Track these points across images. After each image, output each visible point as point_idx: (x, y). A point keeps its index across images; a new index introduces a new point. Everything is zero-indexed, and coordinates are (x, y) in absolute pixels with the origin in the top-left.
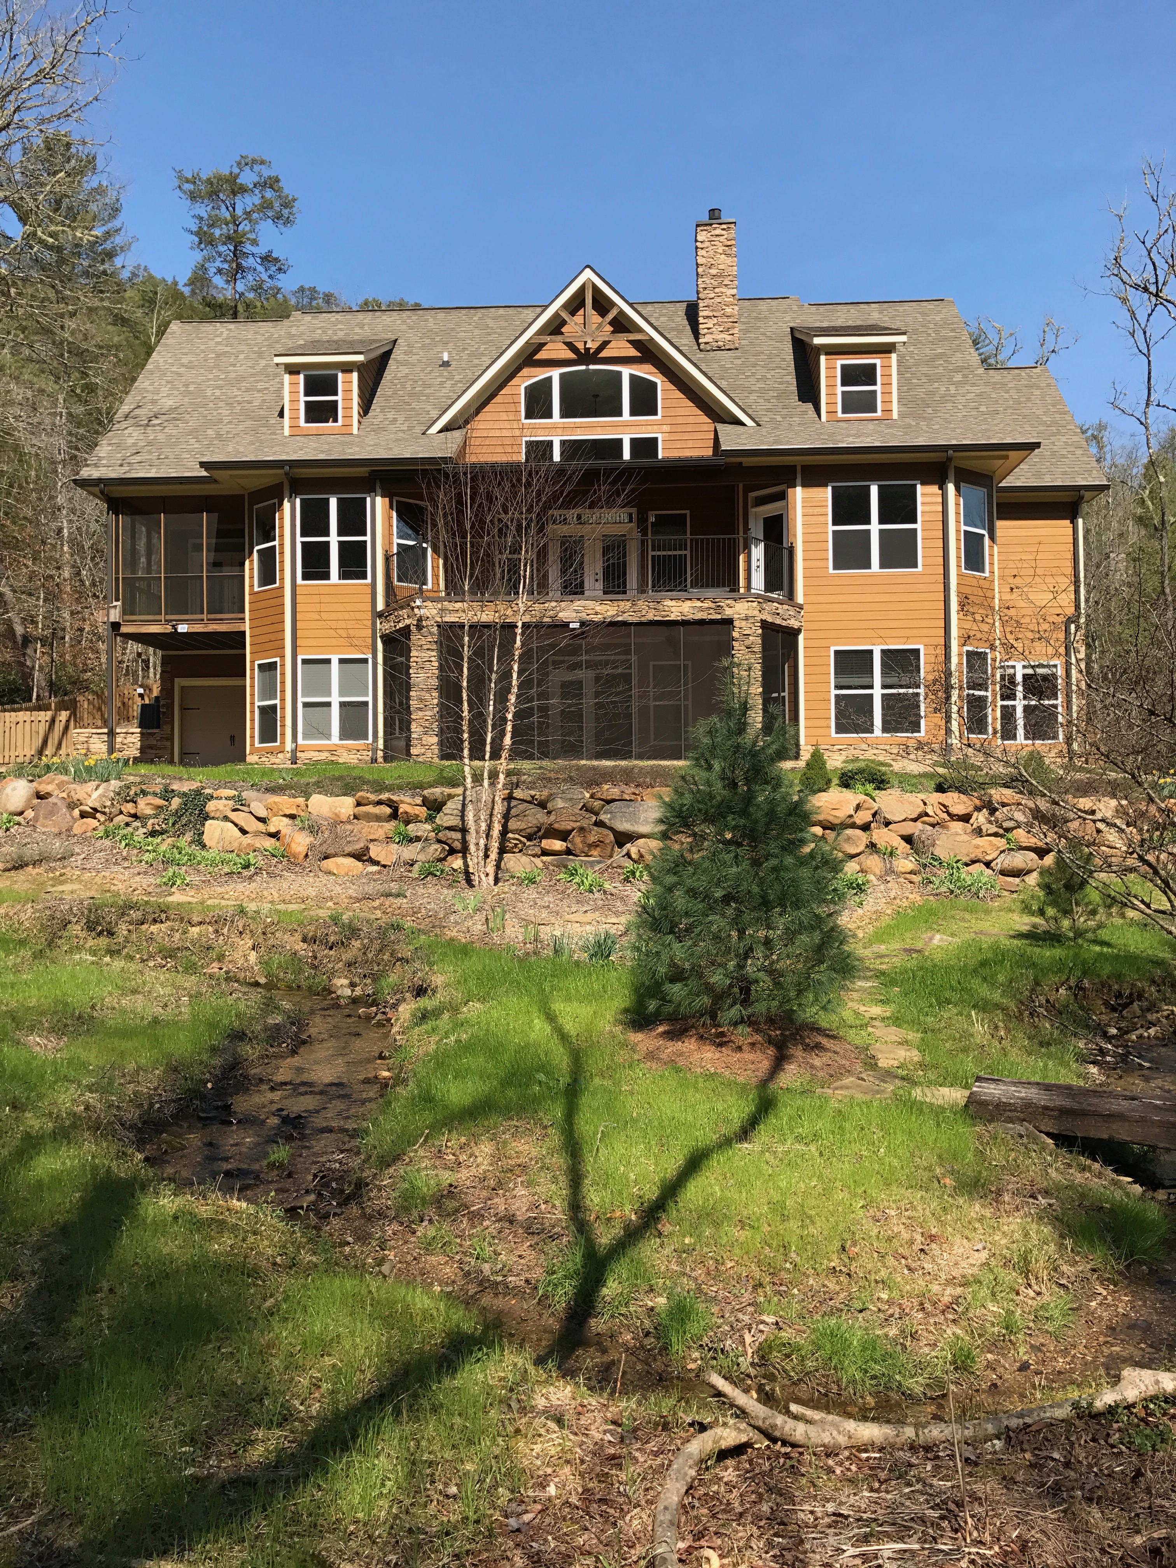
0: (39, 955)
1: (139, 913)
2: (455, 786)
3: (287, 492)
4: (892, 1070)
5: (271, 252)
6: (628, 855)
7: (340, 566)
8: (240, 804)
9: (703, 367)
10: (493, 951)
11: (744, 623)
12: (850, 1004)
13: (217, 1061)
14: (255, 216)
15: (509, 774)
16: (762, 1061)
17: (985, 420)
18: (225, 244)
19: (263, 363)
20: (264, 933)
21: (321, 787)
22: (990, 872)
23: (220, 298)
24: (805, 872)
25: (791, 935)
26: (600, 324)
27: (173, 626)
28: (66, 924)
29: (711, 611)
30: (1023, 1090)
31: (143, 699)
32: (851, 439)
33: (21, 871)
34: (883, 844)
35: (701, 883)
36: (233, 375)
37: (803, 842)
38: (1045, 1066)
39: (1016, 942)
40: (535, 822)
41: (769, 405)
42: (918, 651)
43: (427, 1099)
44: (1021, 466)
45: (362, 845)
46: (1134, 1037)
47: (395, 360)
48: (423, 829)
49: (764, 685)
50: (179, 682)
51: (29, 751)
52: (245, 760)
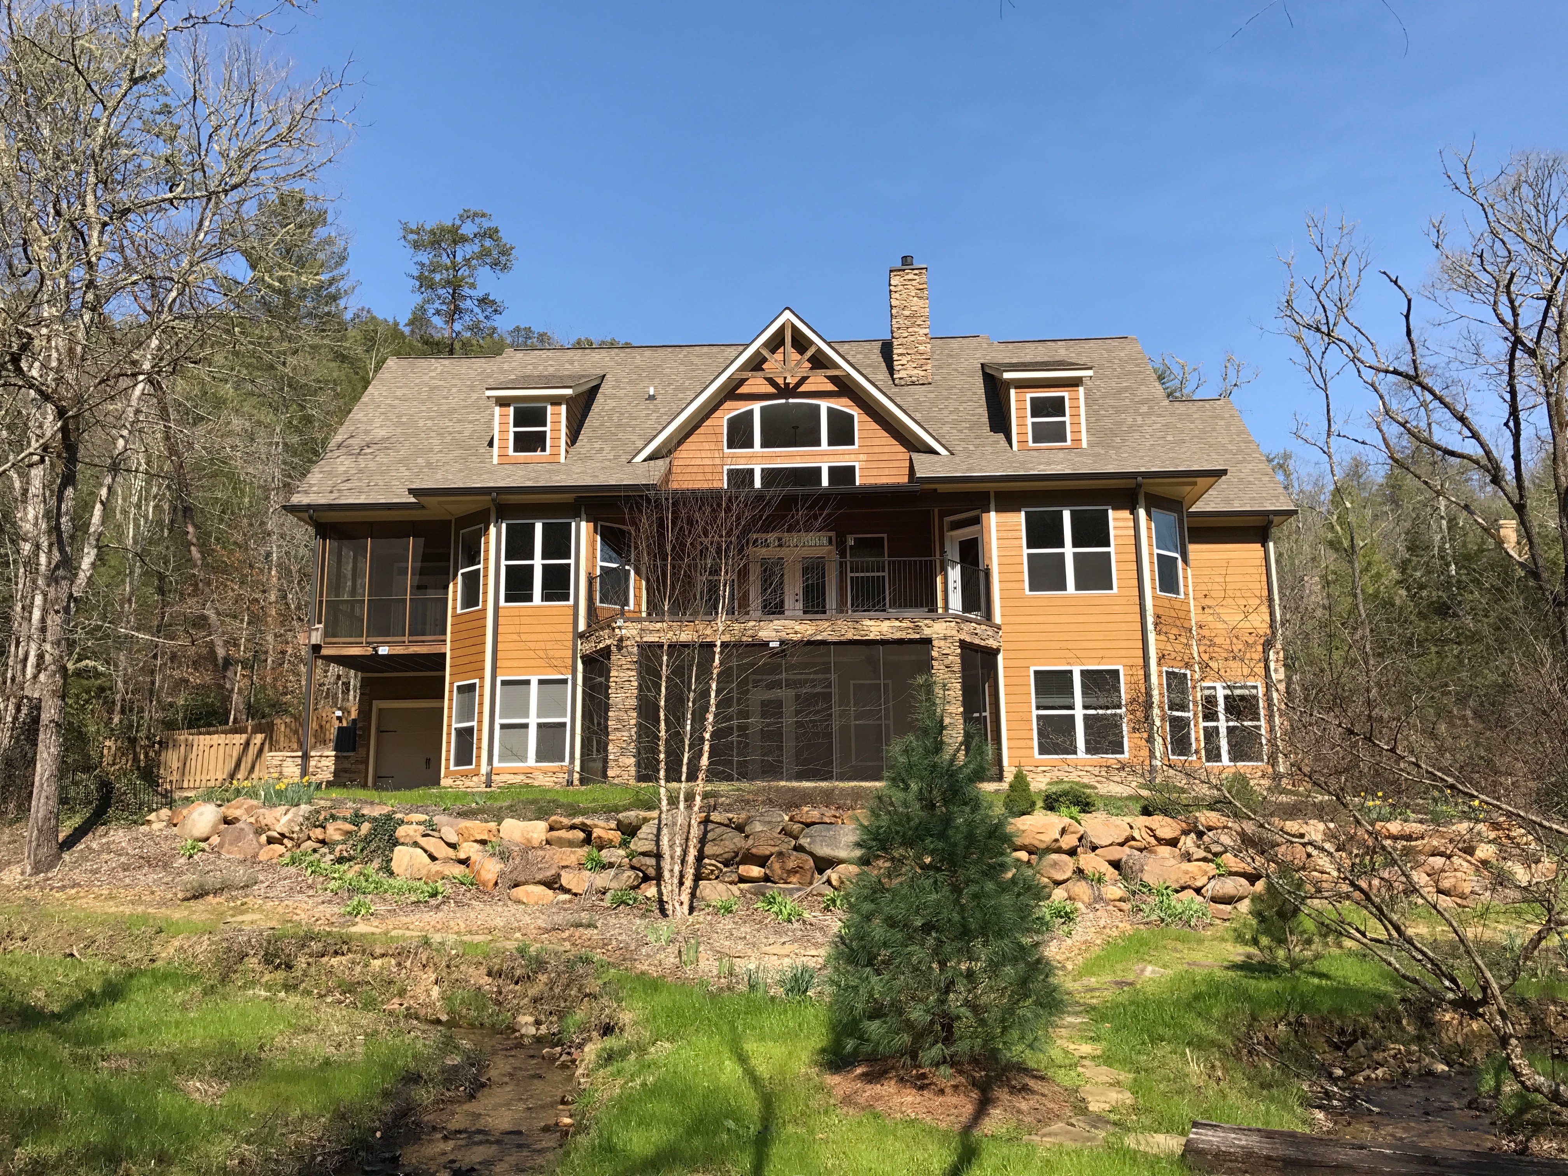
0: (208, 991)
1: (320, 945)
2: (649, 809)
3: (493, 517)
4: (1104, 1114)
5: (488, 295)
6: (829, 882)
7: (543, 589)
8: (431, 829)
9: (898, 400)
10: (683, 985)
11: (942, 643)
12: (1059, 1042)
13: (389, 1107)
14: (474, 262)
15: (706, 796)
16: (966, 1107)
17: (1172, 448)
18: (444, 287)
19: (475, 396)
20: (448, 967)
21: (514, 811)
22: (1201, 899)
23: (437, 336)
24: (1007, 899)
25: (994, 967)
26: (799, 361)
27: (374, 648)
28: (243, 956)
29: (910, 631)
30: (1243, 1137)
31: (341, 722)
32: (1042, 467)
33: (201, 901)
34: (1091, 869)
35: (899, 911)
36: (445, 407)
37: (1003, 867)
38: (1268, 1111)
39: (1230, 973)
40: (732, 846)
41: (962, 436)
42: (1117, 671)
43: (608, 1149)
44: (1210, 492)
45: (553, 872)
46: (1361, 1079)
47: (604, 394)
48: (617, 855)
49: (965, 704)
50: (377, 704)
51: (221, 775)
52: (439, 784)
